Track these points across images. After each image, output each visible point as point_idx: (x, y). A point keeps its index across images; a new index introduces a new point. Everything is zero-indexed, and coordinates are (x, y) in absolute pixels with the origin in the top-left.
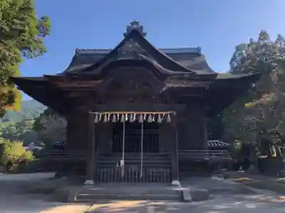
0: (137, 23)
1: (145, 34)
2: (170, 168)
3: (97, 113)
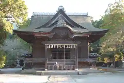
0: (62, 7)
1: (65, 11)
2: (75, 65)
3: (48, 45)
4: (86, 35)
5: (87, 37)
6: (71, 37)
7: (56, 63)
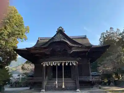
0: (61, 27)
1: (64, 31)
3: (46, 62)
4: (86, 50)
5: (87, 51)
6: (69, 52)
7: (55, 83)
